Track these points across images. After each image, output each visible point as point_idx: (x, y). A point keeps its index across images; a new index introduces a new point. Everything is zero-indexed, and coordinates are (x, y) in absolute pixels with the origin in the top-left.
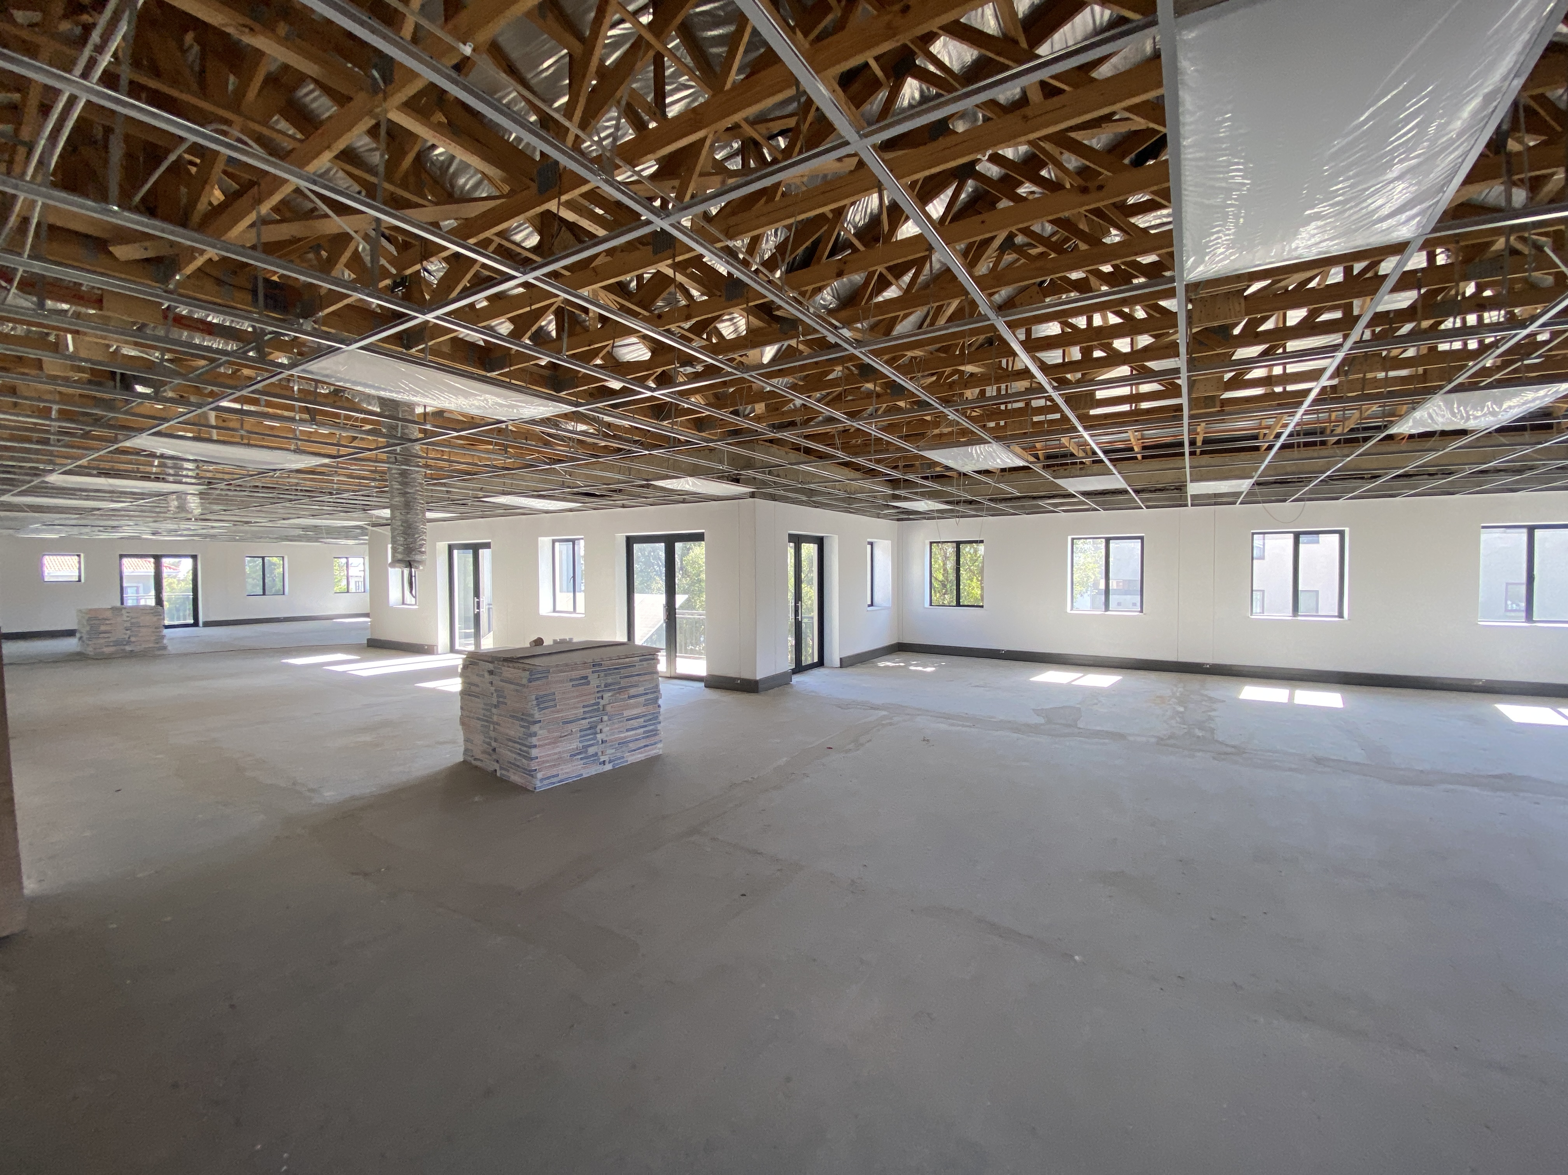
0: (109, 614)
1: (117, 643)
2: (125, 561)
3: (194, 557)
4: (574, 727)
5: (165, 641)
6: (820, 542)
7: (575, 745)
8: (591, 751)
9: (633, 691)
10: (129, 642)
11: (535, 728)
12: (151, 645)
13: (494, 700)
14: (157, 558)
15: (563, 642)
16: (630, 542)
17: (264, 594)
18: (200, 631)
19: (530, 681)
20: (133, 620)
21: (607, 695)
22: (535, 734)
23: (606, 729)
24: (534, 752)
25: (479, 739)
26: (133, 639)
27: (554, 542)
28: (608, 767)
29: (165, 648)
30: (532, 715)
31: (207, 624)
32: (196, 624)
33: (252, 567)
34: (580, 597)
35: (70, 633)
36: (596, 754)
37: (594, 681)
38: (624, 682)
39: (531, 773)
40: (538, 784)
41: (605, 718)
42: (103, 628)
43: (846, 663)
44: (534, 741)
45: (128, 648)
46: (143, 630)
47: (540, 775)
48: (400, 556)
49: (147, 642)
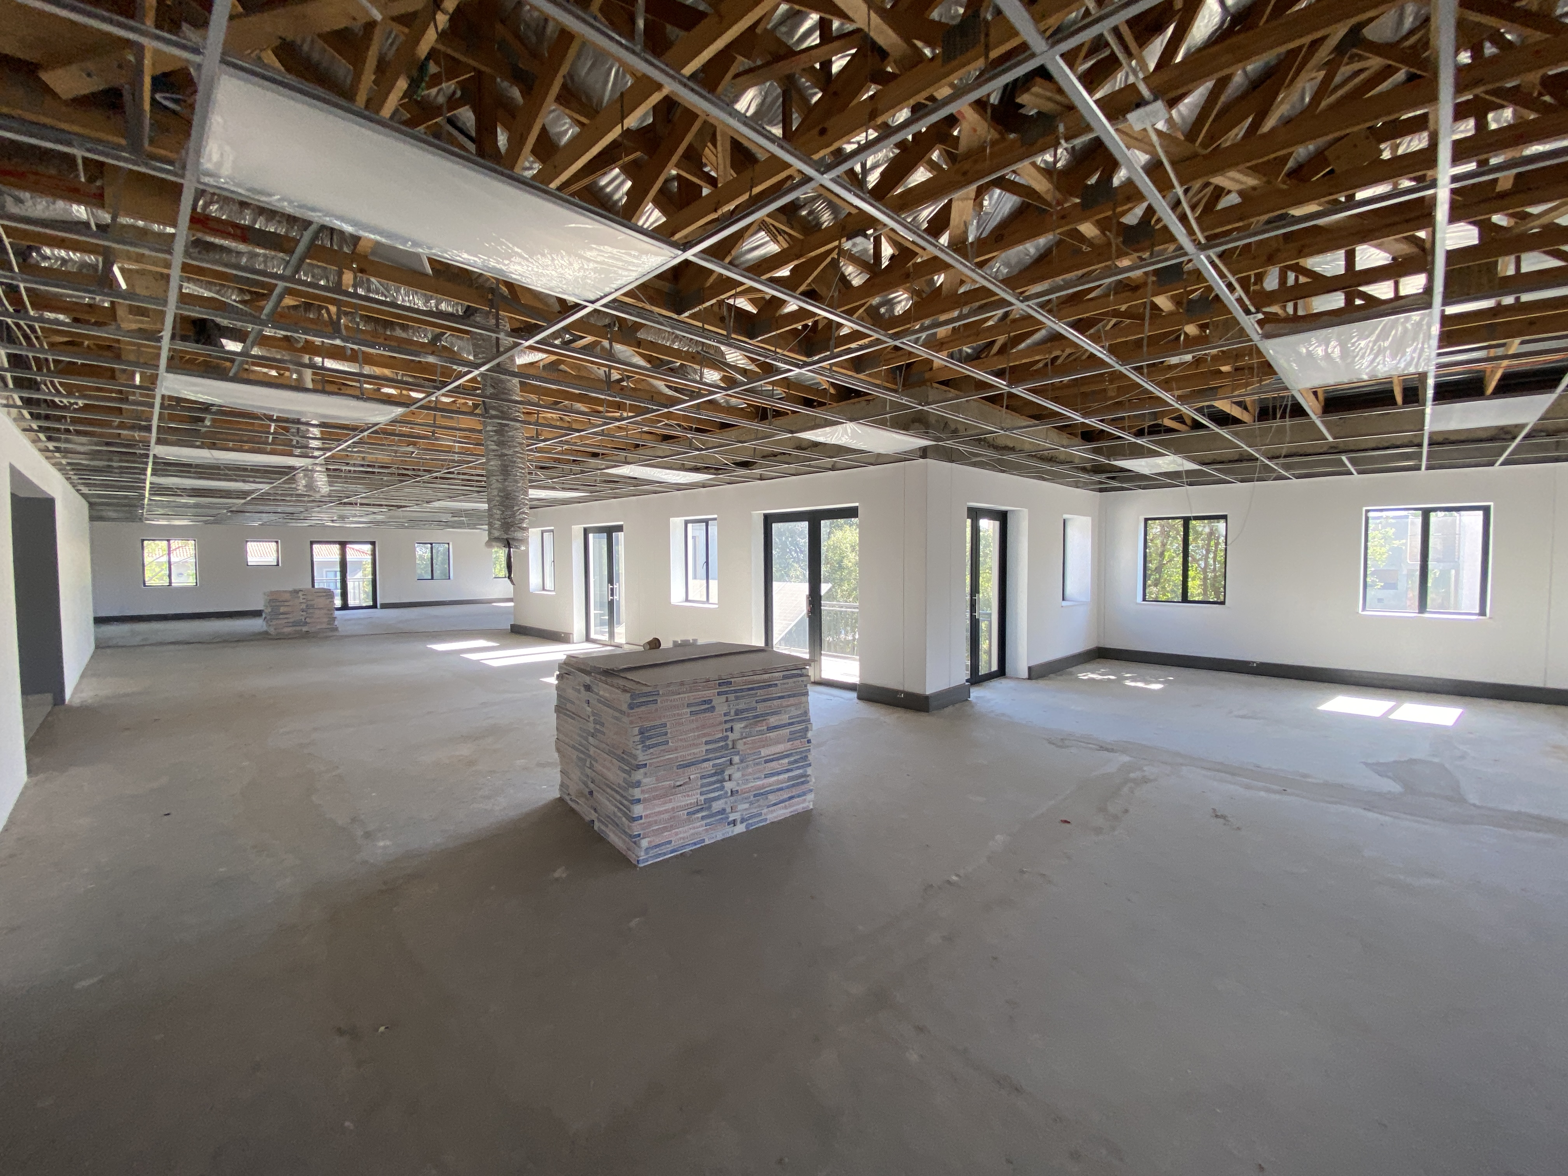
0: (287, 596)
1: (296, 624)
2: (315, 546)
3: (373, 543)
4: (694, 773)
5: (336, 623)
6: (1002, 518)
7: (695, 797)
8: (717, 806)
9: (773, 720)
10: (306, 623)
11: (638, 775)
12: (324, 626)
13: (591, 727)
14: (343, 544)
15: (685, 644)
16: (769, 520)
17: (432, 578)
18: (378, 613)
19: (631, 707)
20: (309, 603)
21: (738, 726)
22: (638, 784)
23: (737, 775)
24: (638, 810)
25: (576, 774)
26: (308, 620)
27: (686, 523)
28: (740, 828)
29: (336, 629)
30: (635, 757)
31: (385, 606)
32: (374, 606)
33: (423, 552)
34: (714, 584)
35: (257, 614)
36: (723, 811)
37: (721, 706)
38: (761, 708)
39: (635, 839)
40: (642, 856)
41: (736, 759)
42: (282, 610)
43: (1037, 673)
44: (637, 793)
45: (305, 629)
46: (317, 611)
47: (644, 843)
48: (496, 534)
49: (321, 623)
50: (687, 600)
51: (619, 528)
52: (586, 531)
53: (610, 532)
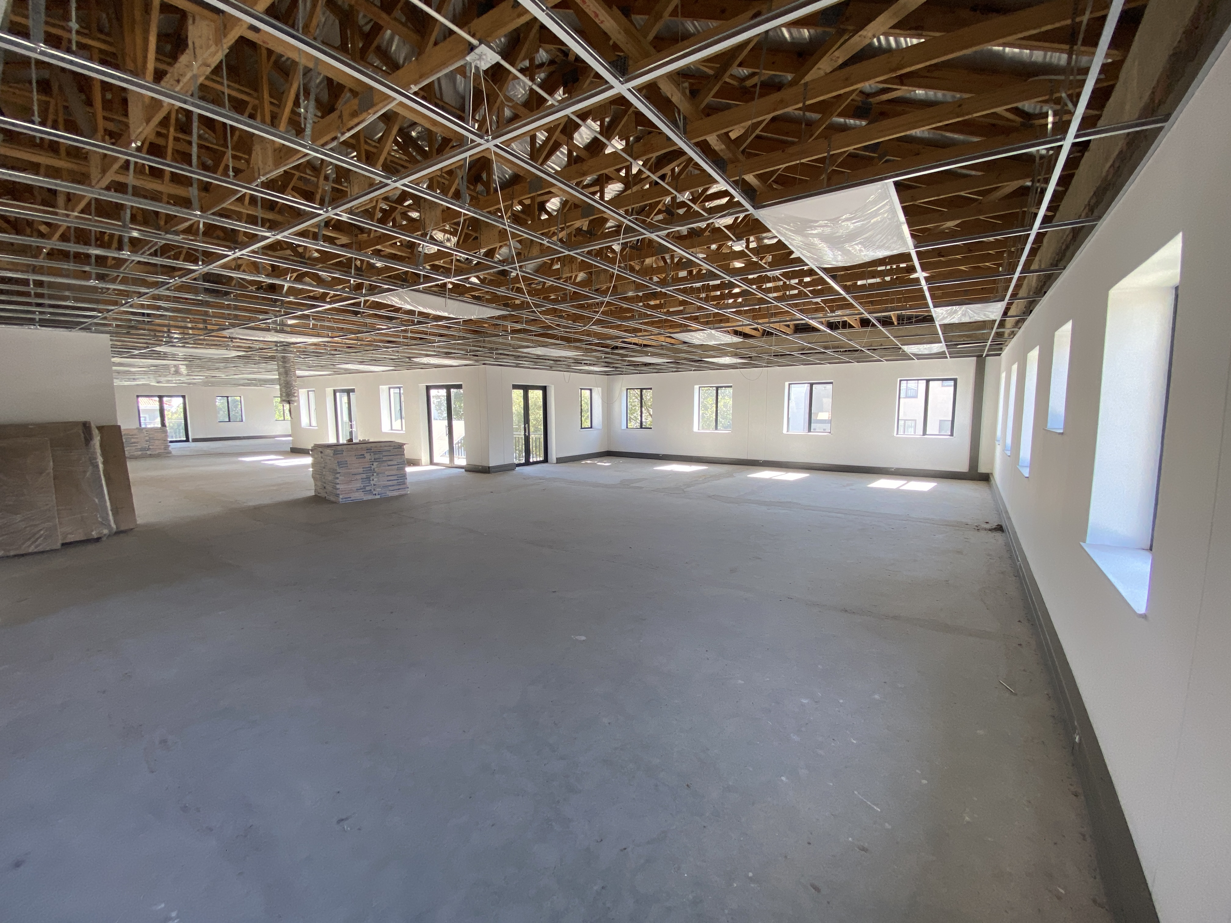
0: (136, 431)
1: (142, 449)
2: (140, 399)
3: (184, 397)
4: (358, 477)
5: (170, 449)
6: (544, 389)
7: (359, 485)
8: (368, 488)
9: (390, 463)
10: (149, 449)
11: (338, 475)
12: (162, 451)
13: (323, 465)
14: (161, 397)
15: (365, 440)
16: (428, 388)
17: (229, 421)
18: (191, 444)
19: (334, 454)
20: (150, 436)
21: (375, 464)
22: (337, 478)
23: (375, 479)
24: (338, 486)
25: (319, 484)
26: (151, 447)
27: (390, 388)
28: (378, 497)
29: (170, 453)
30: (336, 470)
31: (195, 440)
32: (187, 440)
33: (220, 403)
34: (403, 421)
36: (371, 490)
37: (368, 456)
38: (385, 458)
39: (337, 495)
40: (341, 500)
41: (375, 474)
42: (133, 440)
43: (560, 461)
44: (338, 481)
45: (148, 452)
46: (157, 442)
47: (341, 497)
48: (284, 398)
49: (160, 449)
50: (392, 429)
51: (353, 390)
52: (335, 392)
53: (348, 392)
